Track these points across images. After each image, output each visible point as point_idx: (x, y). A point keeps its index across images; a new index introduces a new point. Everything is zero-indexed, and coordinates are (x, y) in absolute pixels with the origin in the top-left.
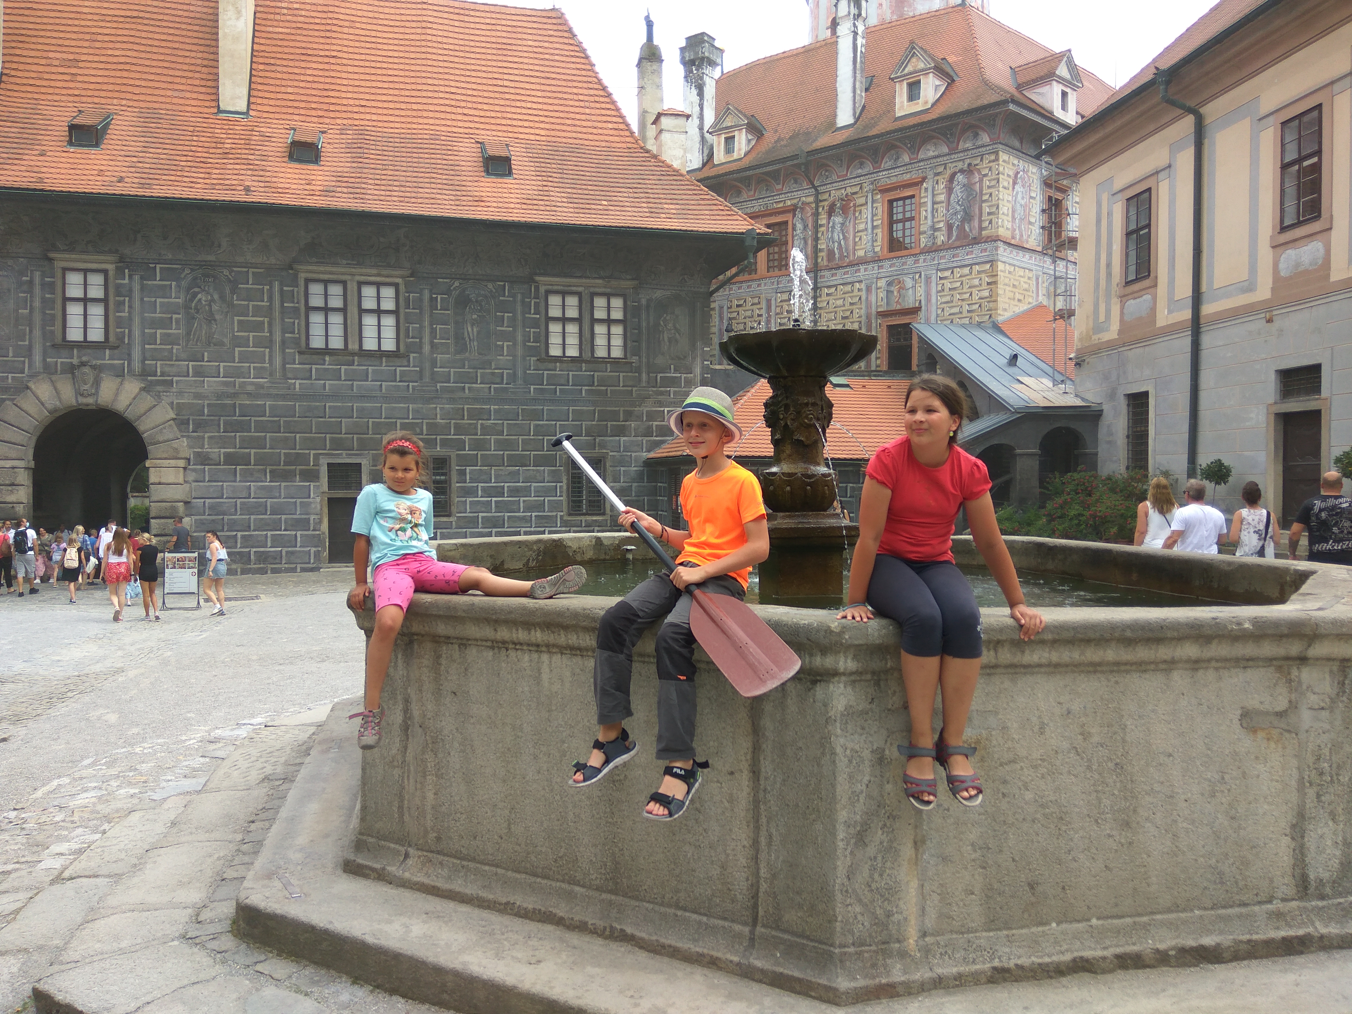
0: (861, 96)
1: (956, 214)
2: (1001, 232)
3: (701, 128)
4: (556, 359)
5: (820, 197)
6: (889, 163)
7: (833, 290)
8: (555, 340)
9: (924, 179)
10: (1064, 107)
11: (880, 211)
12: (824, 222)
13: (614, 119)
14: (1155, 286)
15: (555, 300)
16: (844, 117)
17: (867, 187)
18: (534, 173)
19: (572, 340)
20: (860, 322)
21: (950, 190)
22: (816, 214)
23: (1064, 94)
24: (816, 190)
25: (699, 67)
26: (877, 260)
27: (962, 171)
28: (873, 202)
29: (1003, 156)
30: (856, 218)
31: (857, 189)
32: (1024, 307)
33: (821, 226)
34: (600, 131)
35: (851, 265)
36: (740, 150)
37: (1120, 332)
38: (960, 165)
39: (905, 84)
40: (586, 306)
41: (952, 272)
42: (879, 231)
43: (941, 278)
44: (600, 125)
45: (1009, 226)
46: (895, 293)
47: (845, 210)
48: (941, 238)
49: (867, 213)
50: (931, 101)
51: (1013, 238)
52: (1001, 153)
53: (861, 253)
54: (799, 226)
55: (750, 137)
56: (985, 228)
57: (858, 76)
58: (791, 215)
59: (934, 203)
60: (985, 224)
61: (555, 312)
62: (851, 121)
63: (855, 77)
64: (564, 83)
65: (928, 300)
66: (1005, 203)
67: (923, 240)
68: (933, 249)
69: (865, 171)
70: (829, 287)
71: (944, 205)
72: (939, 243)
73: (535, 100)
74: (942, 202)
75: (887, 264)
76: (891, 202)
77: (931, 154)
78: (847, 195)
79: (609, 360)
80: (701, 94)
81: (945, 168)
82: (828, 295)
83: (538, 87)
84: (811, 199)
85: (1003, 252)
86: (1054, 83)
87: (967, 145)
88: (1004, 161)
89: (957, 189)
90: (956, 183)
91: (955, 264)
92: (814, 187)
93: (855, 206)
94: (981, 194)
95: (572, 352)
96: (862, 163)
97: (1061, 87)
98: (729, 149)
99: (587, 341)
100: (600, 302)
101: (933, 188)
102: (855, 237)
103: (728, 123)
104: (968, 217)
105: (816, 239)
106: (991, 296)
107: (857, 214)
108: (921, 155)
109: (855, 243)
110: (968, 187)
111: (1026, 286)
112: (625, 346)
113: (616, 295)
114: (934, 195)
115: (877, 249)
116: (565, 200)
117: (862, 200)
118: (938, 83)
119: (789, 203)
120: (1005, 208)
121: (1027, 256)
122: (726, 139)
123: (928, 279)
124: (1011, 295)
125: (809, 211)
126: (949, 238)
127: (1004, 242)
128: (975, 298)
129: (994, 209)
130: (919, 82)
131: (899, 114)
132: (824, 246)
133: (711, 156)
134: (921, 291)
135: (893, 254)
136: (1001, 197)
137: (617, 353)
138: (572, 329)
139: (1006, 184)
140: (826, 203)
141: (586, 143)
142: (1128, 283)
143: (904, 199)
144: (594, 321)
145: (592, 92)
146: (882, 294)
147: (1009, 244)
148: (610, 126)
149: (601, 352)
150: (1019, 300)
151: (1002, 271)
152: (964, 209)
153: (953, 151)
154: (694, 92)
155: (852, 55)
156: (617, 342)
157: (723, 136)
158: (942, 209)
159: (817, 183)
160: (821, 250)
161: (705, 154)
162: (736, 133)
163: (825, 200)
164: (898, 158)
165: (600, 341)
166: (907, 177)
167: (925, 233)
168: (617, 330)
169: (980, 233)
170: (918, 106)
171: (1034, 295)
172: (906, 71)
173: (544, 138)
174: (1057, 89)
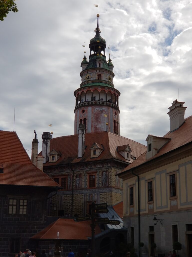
0: (84, 151)
1: (104, 180)
2: (113, 185)
3: (46, 154)
4: (10, 214)
5: (74, 173)
6: (89, 167)
7: (76, 195)
8: (10, 210)
9: (97, 172)
10: (128, 157)
11: (87, 178)
12: (75, 179)
13: (27, 158)
14: (134, 206)
15: (11, 201)
16: (80, 155)
17: (84, 172)
18: (8, 172)
19: (14, 210)
20: (83, 203)
21: (102, 175)
22: (73, 177)
23: (128, 154)
24: (73, 171)
25: (47, 140)
26: (87, 189)
27: (105, 171)
28: (86, 175)
29: (113, 169)
30: (82, 179)
31: (82, 172)
32: (119, 202)
33: (74, 180)
34: (24, 161)
35: (81, 189)
36: (56, 160)
37: (130, 214)
38: (104, 170)
39: (93, 151)
40: (18, 202)
41: (103, 193)
42: (87, 182)
43: (101, 195)
44: (23, 159)
45: (115, 184)
46: (91, 197)
47: (80, 176)
48: (101, 185)
49: (84, 178)
50: (98, 155)
51: (116, 186)
52: (113, 168)
53: (83, 187)
54: (69, 179)
55: (58, 157)
56: (110, 184)
57: (83, 147)
58: (67, 176)
59: (99, 177)
60: (110, 183)
61: (11, 203)
62: (81, 156)
63: (82, 147)
64: (15, 149)
65: (98, 200)
66: (114, 179)
67: (97, 186)
68: (99, 188)
69: (84, 168)
70: (76, 194)
71: (101, 178)
72: (100, 186)
73: (9, 153)
74: (101, 177)
75: (89, 190)
76: (90, 176)
77: (98, 167)
78: (80, 173)
79: (23, 214)
80: (47, 146)
81: (101, 170)
82: (75, 196)
83: (9, 150)
84: (72, 173)
85: (114, 190)
86: (125, 152)
87: (106, 166)
88: (113, 170)
89: (104, 175)
90: (103, 174)
91: (103, 192)
92: (72, 170)
93: (82, 176)
94: (109, 177)
95: (14, 213)
96: (83, 167)
97: (127, 152)
98: (53, 159)
99: (18, 210)
100: (21, 201)
101: (99, 174)
102: (82, 183)
103: (53, 153)
104: (106, 181)
105: (73, 183)
106: (111, 200)
107: (82, 178)
108: (96, 167)
109: (82, 184)
110: (106, 175)
111: (119, 197)
112: (27, 211)
113: (25, 199)
114: (99, 176)
115: (87, 186)
116: (15, 178)
117: (83, 175)
118: (100, 151)
119: (67, 173)
120: (114, 180)
121: (119, 190)
122: (52, 157)
123: (98, 194)
124: (116, 199)
125: (71, 176)
126: (102, 186)
127: (114, 188)
128: (108, 200)
129: (111, 180)
130: (96, 151)
131: (91, 157)
132: (75, 184)
133: (48, 160)
134: (96, 197)
135: (90, 188)
136: (113, 178)
137: (25, 213)
138: (15, 207)
139: (114, 175)
140: (75, 175)
141: (20, 164)
142: (130, 205)
143: (93, 175)
144: (20, 205)
145: (22, 152)
146: (88, 197)
147: (115, 188)
148: (26, 159)
149: (21, 213)
150: (118, 201)
151: (113, 194)
152: (105, 180)
153: (103, 167)
154: (45, 145)
155: (82, 142)
156: (25, 210)
157: (52, 156)
158: (101, 179)
159: (73, 170)
160: (74, 185)
161: (47, 160)
162: (55, 156)
163: (75, 174)
164: (91, 167)
165: (21, 210)
166: (93, 171)
167: (97, 184)
168: (25, 207)
169: (109, 185)
170: (95, 156)
171: (121, 199)
172: (93, 148)
173: (10, 163)
174: (126, 153)
